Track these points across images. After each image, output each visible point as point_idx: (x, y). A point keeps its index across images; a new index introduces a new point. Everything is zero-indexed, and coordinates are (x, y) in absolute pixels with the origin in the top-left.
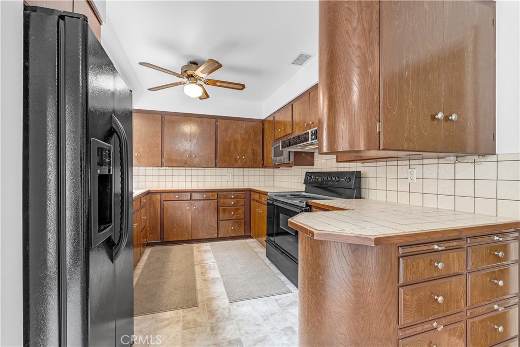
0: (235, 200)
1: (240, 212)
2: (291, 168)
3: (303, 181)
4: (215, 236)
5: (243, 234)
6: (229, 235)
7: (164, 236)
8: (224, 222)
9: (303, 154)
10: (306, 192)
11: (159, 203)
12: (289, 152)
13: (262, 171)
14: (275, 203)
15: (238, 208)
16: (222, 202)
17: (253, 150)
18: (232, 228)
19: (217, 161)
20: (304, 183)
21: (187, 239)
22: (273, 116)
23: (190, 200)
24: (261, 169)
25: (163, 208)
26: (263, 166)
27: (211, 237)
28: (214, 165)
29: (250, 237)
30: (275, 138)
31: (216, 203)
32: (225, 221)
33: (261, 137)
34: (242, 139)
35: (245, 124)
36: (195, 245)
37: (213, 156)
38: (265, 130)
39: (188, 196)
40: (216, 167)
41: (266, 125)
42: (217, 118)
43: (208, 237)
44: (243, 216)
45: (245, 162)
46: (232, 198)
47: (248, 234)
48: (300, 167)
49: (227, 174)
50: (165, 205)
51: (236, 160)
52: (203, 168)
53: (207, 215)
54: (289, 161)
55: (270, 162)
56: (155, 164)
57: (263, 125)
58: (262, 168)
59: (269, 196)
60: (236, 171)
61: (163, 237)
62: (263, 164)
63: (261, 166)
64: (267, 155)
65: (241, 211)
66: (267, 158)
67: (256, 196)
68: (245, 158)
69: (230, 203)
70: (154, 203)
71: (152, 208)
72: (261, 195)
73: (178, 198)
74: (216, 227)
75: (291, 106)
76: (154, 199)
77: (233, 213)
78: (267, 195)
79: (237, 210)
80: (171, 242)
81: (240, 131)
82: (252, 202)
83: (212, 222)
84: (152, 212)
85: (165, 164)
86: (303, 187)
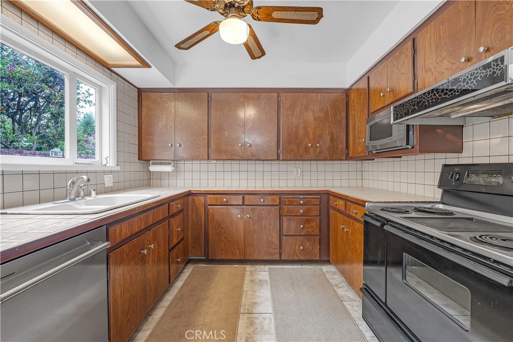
0: (305, 207)
1: (312, 224)
2: (399, 159)
3: (437, 183)
4: (277, 257)
5: (318, 258)
6: (296, 258)
7: (210, 252)
8: (288, 237)
9: (439, 131)
10: (443, 203)
11: (203, 208)
12: (408, 126)
13: (345, 165)
14: (386, 227)
15: (310, 220)
16: (286, 209)
17: (332, 134)
18: (301, 248)
19: (280, 151)
20: (439, 187)
21: (238, 258)
22: (366, 76)
23: (243, 205)
24: (343, 162)
25: (208, 215)
26: (348, 158)
27: (270, 258)
28: (275, 158)
29: (328, 262)
30: (372, 111)
31: (278, 211)
32: (291, 237)
33: (344, 115)
34: (315, 119)
35: (319, 96)
36: (249, 268)
37: (274, 144)
38: (351, 102)
39: (238, 200)
40: (278, 159)
41: (353, 96)
42: (278, 91)
43: (267, 259)
44: (317, 231)
45: (321, 152)
46: (301, 205)
47: (325, 258)
48: (431, 156)
49: (295, 170)
50: (211, 211)
51: (307, 150)
52: (262, 162)
53: (265, 227)
54: (408, 144)
55: (360, 150)
56: (200, 157)
57: (347, 96)
58: (346, 160)
59: (368, 210)
60: (307, 165)
61: (208, 253)
62: (347, 155)
63: (344, 158)
64: (354, 140)
65: (315, 224)
66: (354, 144)
67: (341, 204)
68: (320, 146)
69: (298, 211)
70: (197, 208)
71: (194, 215)
72: (348, 203)
73: (227, 201)
74: (278, 244)
75: (410, 43)
76: (197, 202)
77: (302, 226)
78: (364, 206)
79: (308, 221)
80: (218, 260)
81: (312, 108)
82: (331, 211)
83: (272, 237)
84: (194, 218)
85: (212, 156)
86: (437, 194)
